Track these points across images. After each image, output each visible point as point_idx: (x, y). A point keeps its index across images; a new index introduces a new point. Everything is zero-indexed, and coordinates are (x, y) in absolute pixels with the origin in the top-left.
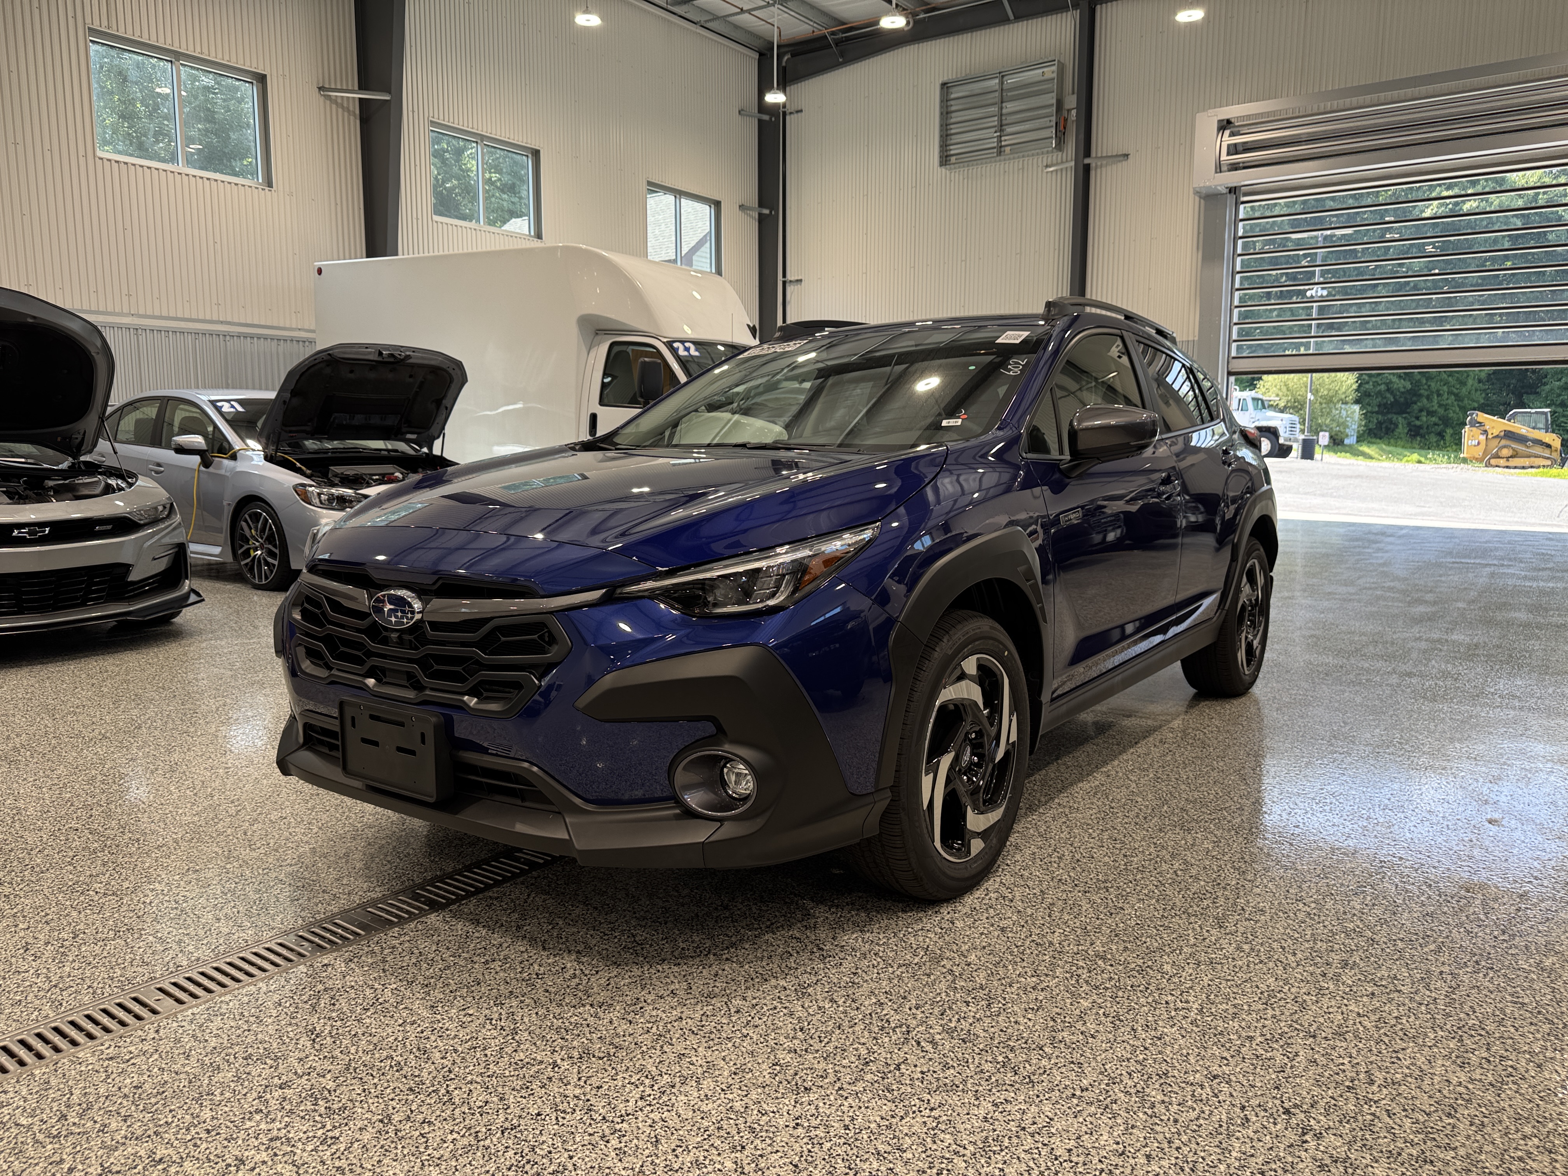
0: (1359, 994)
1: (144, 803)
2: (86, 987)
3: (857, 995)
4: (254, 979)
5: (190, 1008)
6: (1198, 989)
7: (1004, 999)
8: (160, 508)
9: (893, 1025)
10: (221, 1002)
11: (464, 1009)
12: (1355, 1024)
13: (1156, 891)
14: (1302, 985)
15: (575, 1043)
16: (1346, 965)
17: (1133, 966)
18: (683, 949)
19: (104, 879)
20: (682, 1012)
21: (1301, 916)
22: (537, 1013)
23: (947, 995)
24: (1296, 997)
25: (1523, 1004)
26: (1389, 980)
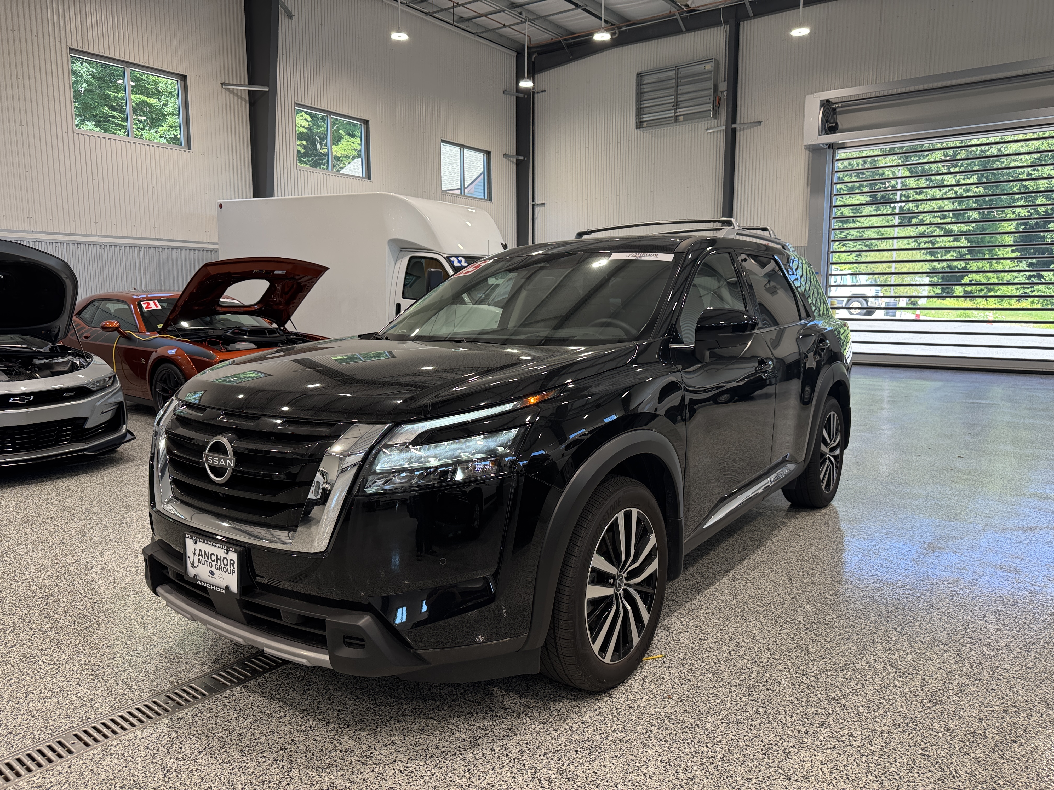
0: (826, 747)
1: (81, 594)
2: (29, 733)
3: (508, 745)
4: (135, 728)
5: (92, 749)
6: (724, 742)
7: (601, 748)
8: (107, 379)
9: (527, 768)
10: (112, 745)
11: (261, 753)
12: (817, 770)
13: (714, 667)
14: (791, 739)
15: (326, 778)
16: (823, 725)
17: (687, 724)
18: (405, 710)
19: (49, 652)
20: (396, 757)
21: (803, 686)
22: (306, 756)
23: (566, 746)
24: (785, 749)
25: (928, 756)
26: (847, 737)
